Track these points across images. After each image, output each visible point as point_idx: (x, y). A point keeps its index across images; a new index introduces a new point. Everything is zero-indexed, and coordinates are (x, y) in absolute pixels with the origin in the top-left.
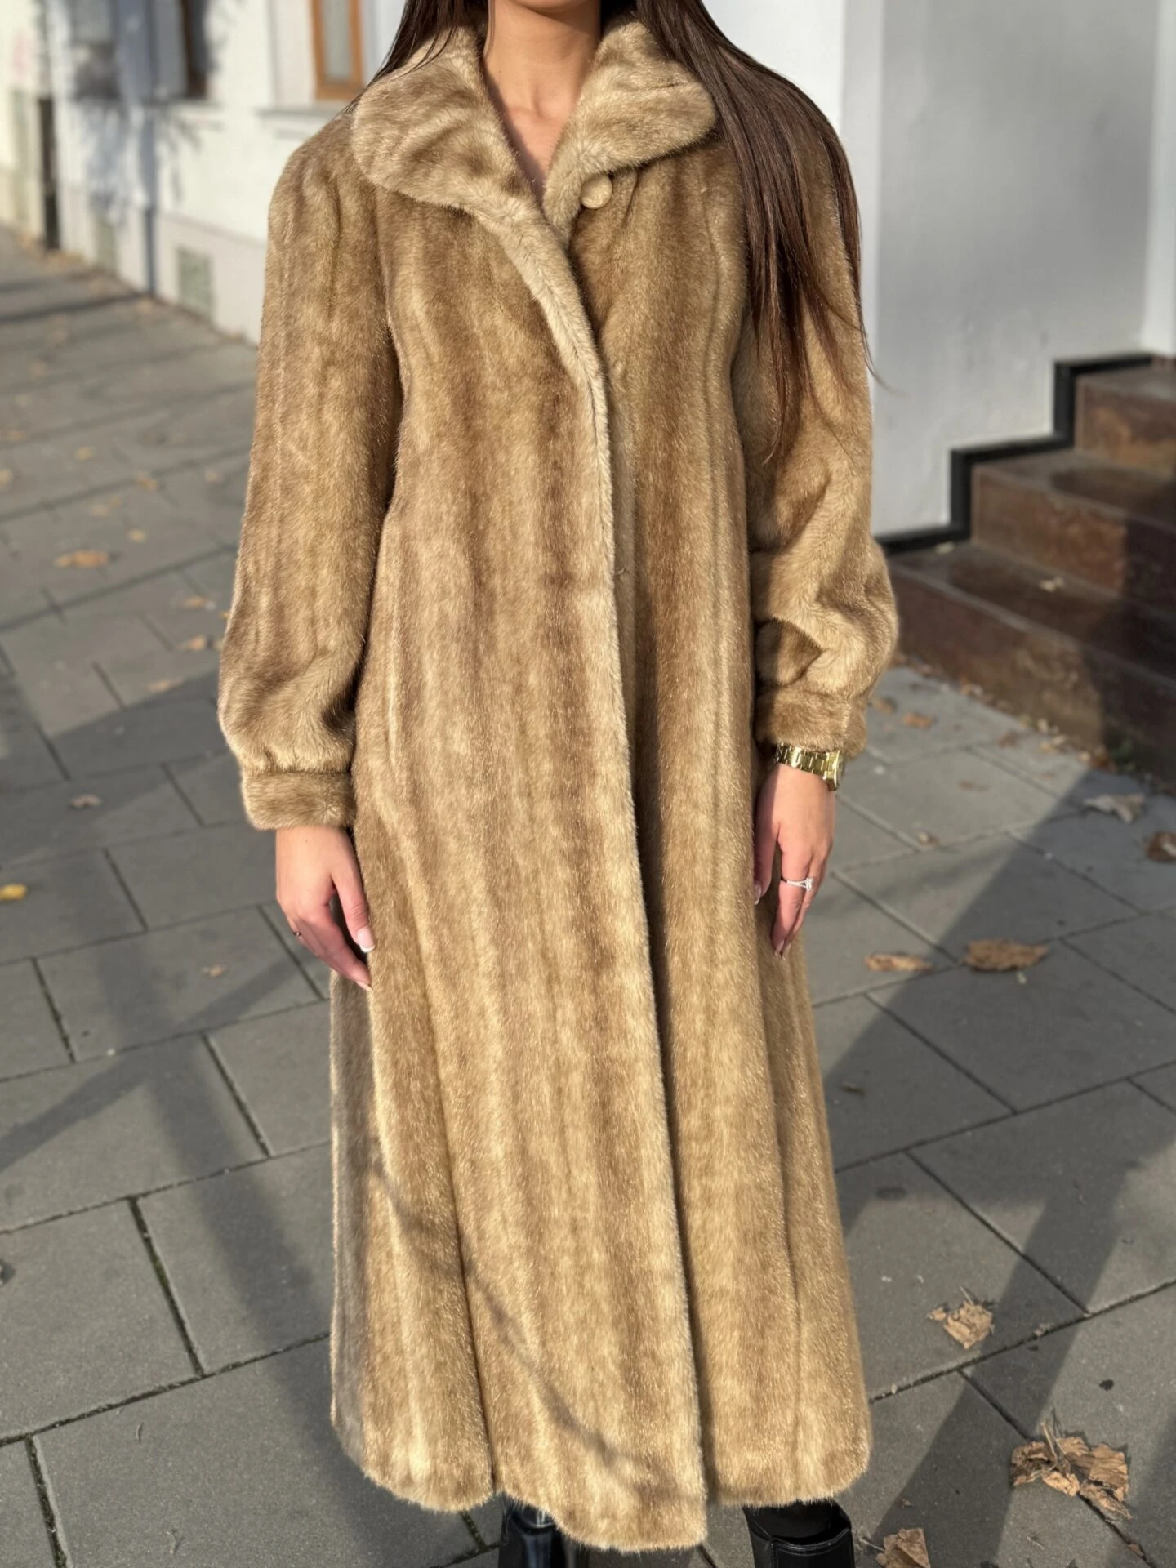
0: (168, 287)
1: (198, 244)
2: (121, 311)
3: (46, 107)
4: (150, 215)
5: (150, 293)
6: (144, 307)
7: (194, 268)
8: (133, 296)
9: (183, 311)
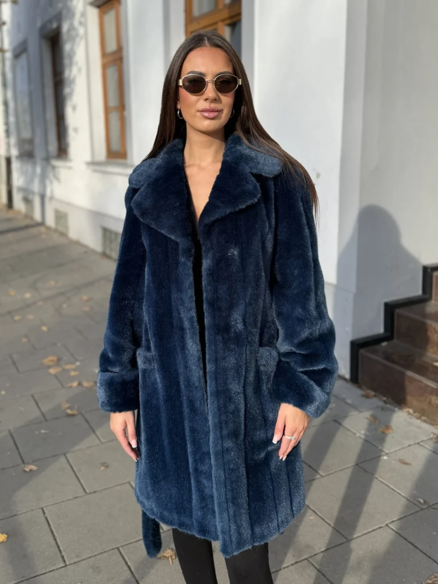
0: (50, 222)
1: (63, 209)
3: (9, 161)
4: (43, 197)
5: (43, 224)
7: (61, 217)
8: (37, 225)
9: (56, 231)
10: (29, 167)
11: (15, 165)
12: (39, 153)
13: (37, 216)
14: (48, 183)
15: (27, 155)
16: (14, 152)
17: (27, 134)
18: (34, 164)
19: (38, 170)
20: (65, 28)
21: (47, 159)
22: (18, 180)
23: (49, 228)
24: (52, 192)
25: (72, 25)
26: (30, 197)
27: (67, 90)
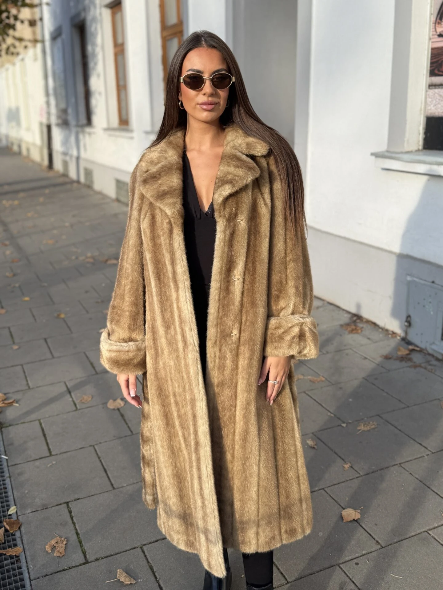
0: (82, 179)
1: (89, 166)
3: (49, 127)
5: (78, 181)
6: (76, 185)
8: (73, 182)
9: (86, 185)
11: (55, 131)
12: (72, 121)
13: (73, 175)
16: (54, 120)
17: (63, 105)
18: (70, 130)
20: (89, 17)
25: (94, 15)
26: (67, 158)
27: (91, 65)
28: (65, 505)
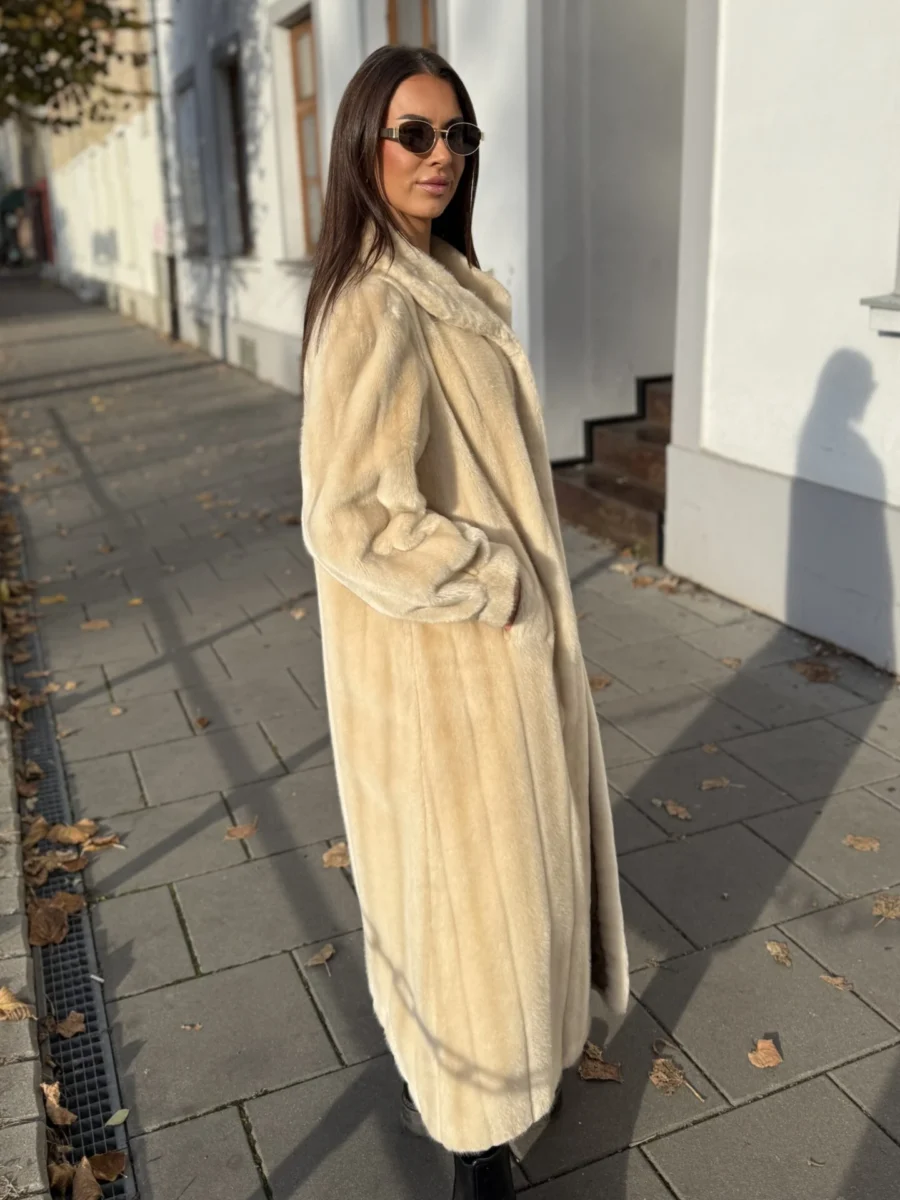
0: (234, 357)
1: (249, 334)
2: (209, 371)
3: (172, 262)
4: (223, 318)
5: (224, 361)
6: (221, 369)
7: (247, 348)
8: (215, 362)
9: (241, 370)
10: (203, 271)
11: (183, 267)
12: (215, 248)
13: (216, 350)
14: (230, 292)
15: (198, 252)
16: (181, 245)
17: (198, 219)
18: (209, 267)
19: (216, 271)
20: (246, 53)
21: (228, 257)
22: (187, 292)
23: (231, 367)
24: (237, 308)
25: (254, 49)
26: (206, 319)
27: (250, 148)
28: (235, 1109)
